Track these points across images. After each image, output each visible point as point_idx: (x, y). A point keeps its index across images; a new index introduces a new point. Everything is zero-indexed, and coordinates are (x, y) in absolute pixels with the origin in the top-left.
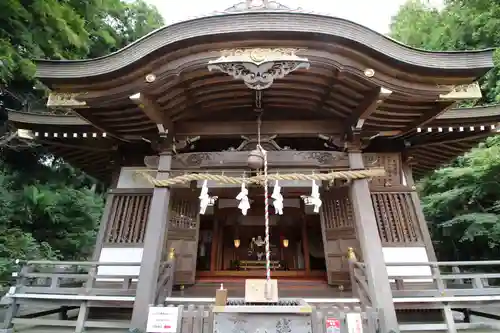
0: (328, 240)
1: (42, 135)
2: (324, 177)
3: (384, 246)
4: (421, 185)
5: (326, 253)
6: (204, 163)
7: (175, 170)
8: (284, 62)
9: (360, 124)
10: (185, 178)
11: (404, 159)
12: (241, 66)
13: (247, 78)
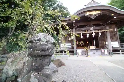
0: (100, 41)
2: (102, 31)
3: (111, 41)
4: (119, 29)
5: (99, 43)
6: (81, 30)
7: (76, 31)
8: (98, 14)
9: (109, 22)
11: (116, 26)
12: (91, 15)
13: (91, 17)
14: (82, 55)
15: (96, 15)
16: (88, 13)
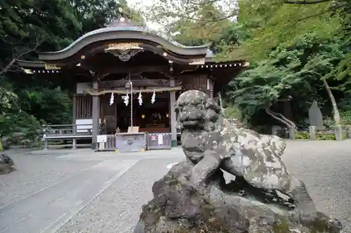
1: (37, 72)
2: (158, 90)
6: (111, 86)
7: (100, 89)
8: (134, 49)
10: (104, 92)
12: (118, 51)
13: (120, 57)
14: (107, 148)
15: (129, 53)
16: (112, 47)
